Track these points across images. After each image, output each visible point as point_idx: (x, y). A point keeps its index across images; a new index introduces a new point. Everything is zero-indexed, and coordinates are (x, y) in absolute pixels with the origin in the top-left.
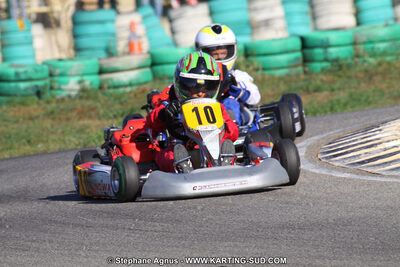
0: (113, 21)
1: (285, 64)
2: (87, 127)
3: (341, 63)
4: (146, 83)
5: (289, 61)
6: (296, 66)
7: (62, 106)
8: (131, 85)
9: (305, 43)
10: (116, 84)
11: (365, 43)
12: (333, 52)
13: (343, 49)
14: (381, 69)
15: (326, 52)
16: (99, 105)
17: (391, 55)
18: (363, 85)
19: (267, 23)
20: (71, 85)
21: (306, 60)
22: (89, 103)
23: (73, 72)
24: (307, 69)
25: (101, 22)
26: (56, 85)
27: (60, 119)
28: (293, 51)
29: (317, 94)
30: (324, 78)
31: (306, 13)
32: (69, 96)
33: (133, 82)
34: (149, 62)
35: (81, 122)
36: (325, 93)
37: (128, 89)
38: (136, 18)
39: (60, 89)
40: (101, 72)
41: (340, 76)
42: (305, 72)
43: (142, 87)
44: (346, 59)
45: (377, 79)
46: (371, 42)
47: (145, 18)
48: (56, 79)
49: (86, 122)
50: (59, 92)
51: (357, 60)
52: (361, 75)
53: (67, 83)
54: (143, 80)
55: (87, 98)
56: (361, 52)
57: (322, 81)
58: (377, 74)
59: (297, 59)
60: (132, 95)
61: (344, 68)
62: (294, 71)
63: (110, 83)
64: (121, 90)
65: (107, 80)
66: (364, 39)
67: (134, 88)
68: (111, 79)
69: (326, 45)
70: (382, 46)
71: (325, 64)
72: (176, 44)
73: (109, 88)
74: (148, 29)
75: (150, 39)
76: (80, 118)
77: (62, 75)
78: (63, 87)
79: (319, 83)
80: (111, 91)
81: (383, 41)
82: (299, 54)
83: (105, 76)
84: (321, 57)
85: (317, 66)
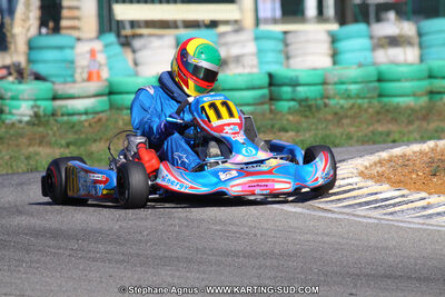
0: (72, 48)
1: (251, 101)
2: (36, 154)
3: (310, 103)
4: (102, 112)
5: (255, 99)
6: (262, 104)
7: (12, 132)
8: (86, 113)
9: (272, 81)
10: (71, 112)
11: (335, 84)
12: (302, 91)
13: (312, 88)
14: (351, 113)
15: (294, 91)
16: (50, 132)
17: (364, 98)
18: (331, 127)
19: (238, 59)
20: (23, 110)
21: (273, 98)
22: (41, 129)
23: (26, 97)
24: (273, 107)
25: (60, 48)
26: (7, 109)
27: (9, 145)
28: (260, 88)
29: (282, 134)
30: (291, 118)
31: (280, 51)
32: (20, 122)
33: (90, 111)
34: (107, 91)
35: (31, 149)
36: (291, 134)
37: (84, 117)
38: (98, 45)
39: (10, 113)
40: (55, 98)
41: (306, 117)
42: (271, 111)
43: (97, 116)
44: (316, 100)
45: (346, 121)
46: (342, 83)
47: (106, 46)
48: (7, 102)
49: (37, 149)
50: (9, 117)
51: (327, 101)
52: (330, 117)
53: (18, 108)
54: (99, 109)
55: (38, 125)
56: (331, 93)
57: (288, 120)
58: (347, 117)
59: (263, 96)
60: (86, 124)
61: (314, 109)
62: (259, 108)
63: (64, 110)
64: (75, 118)
65: (62, 107)
66: (336, 79)
67: (90, 117)
68: (66, 107)
69: (295, 84)
70: (353, 88)
71: (292, 103)
72: (136, 74)
73: (62, 115)
74: (109, 58)
75: (110, 69)
76: (29, 145)
77: (13, 98)
78: (14, 111)
79: (285, 122)
80: (65, 118)
81: (355, 83)
82: (266, 91)
83: (58, 103)
84: (289, 96)
85: (284, 106)
